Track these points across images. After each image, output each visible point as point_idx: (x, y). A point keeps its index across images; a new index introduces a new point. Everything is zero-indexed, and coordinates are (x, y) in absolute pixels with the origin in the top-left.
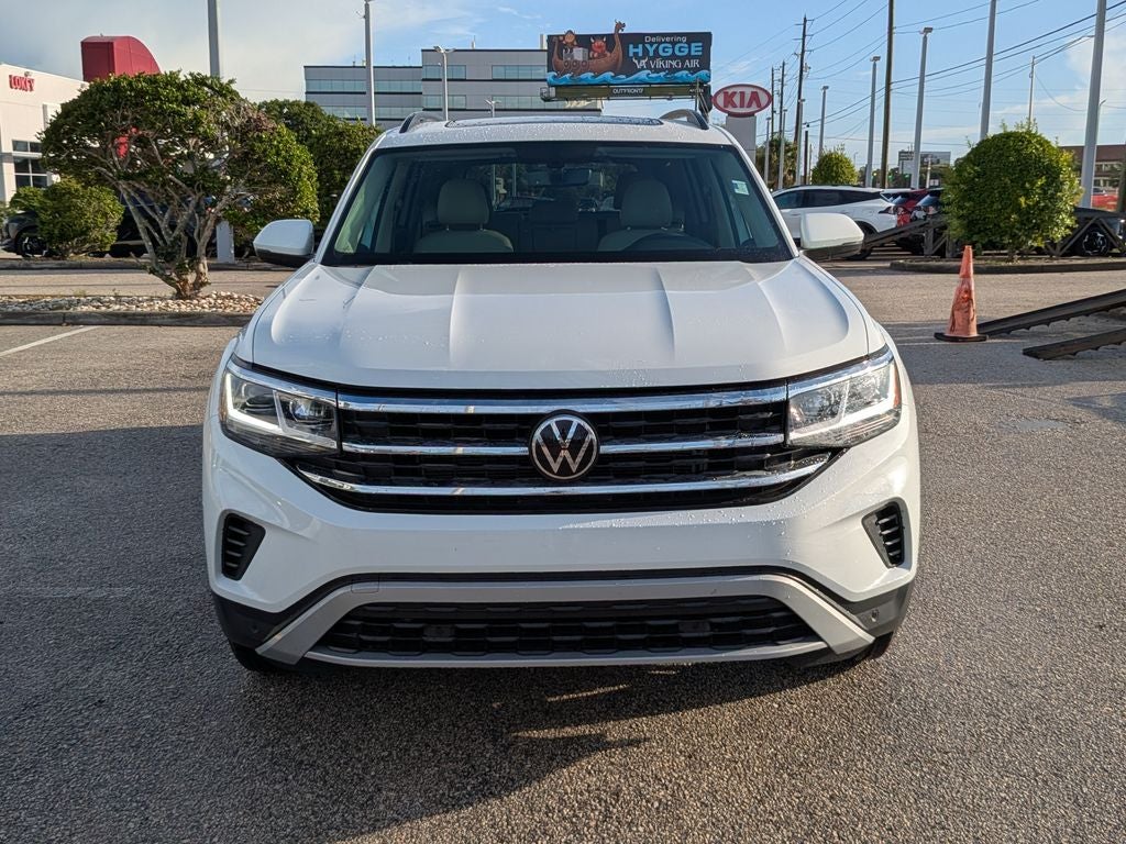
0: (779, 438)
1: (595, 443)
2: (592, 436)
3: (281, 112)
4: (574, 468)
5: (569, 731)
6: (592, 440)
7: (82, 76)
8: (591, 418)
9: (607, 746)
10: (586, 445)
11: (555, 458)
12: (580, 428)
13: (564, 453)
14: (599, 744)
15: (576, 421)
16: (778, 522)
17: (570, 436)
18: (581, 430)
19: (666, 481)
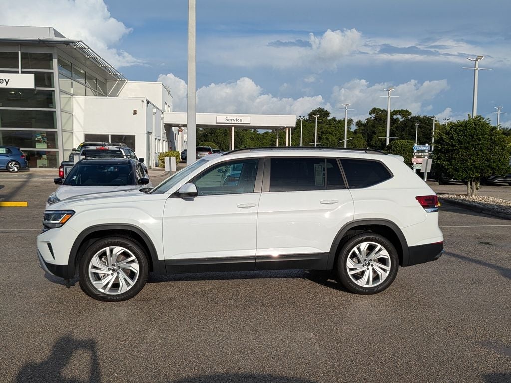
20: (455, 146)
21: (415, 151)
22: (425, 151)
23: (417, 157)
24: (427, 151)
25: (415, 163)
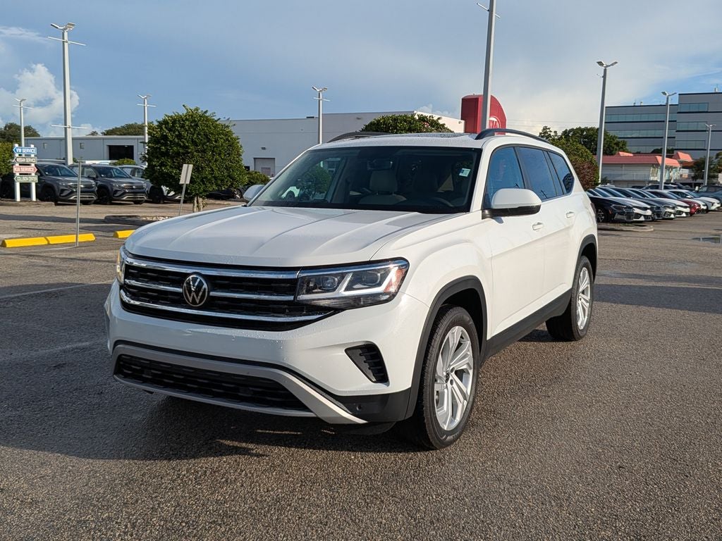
0: (291, 298)
1: (207, 290)
2: (205, 286)
3: (582, 134)
4: (198, 301)
5: (236, 444)
6: (205, 289)
7: (460, 117)
8: (207, 277)
9: (252, 455)
10: (202, 290)
11: (190, 296)
12: (200, 281)
13: (193, 294)
14: (246, 452)
15: (200, 278)
16: (279, 341)
17: (196, 284)
18: (201, 284)
19: (238, 313)
20: (187, 147)
21: (17, 155)
22: (30, 155)
23: (20, 165)
24: (33, 156)
25: (18, 174)
